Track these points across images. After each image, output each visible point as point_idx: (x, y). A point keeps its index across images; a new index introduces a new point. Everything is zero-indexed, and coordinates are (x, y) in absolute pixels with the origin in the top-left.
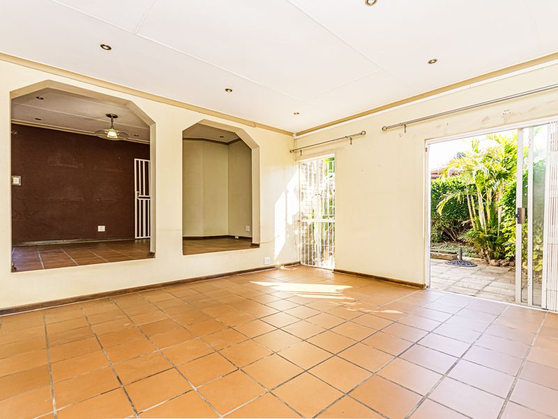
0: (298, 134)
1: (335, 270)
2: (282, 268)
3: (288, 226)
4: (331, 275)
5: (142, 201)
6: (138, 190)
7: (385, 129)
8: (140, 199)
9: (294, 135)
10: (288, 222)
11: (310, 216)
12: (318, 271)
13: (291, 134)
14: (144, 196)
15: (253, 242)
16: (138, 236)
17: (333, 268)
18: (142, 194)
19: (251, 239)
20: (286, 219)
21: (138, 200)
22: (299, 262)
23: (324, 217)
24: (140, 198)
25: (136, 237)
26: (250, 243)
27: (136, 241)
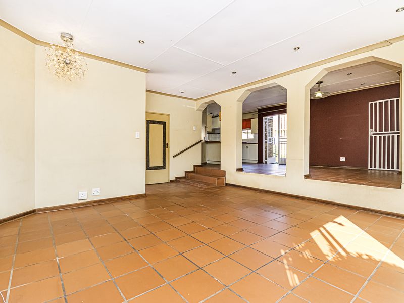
5: (375, 137)
6: (372, 128)
8: (373, 136)
14: (378, 132)
16: (371, 167)
18: (376, 131)
21: (371, 137)
24: (373, 134)
25: (369, 168)
27: (369, 171)
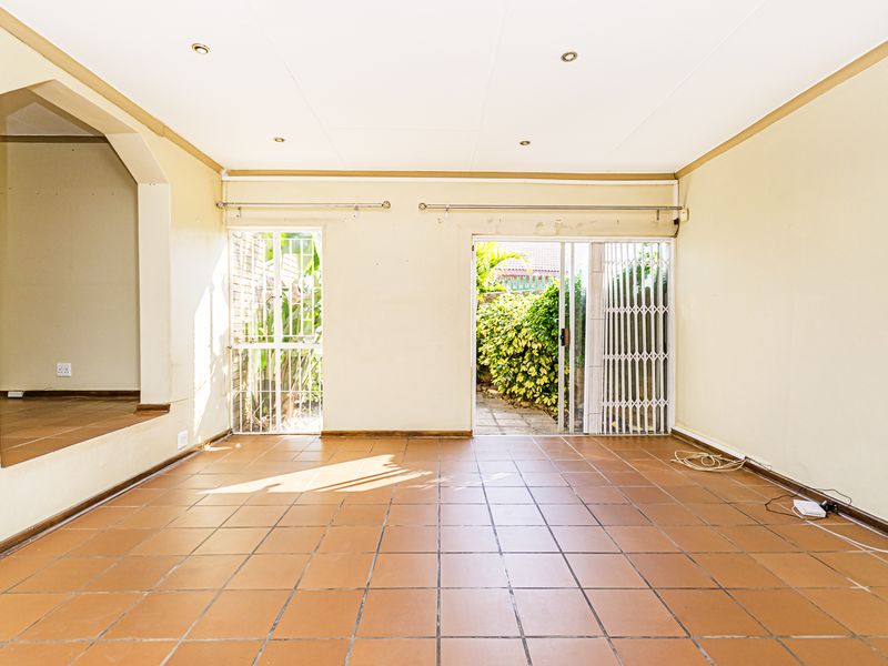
0: (232, 173)
1: (323, 434)
2: (208, 448)
3: (214, 359)
4: (318, 444)
7: (423, 206)
9: (223, 172)
10: (214, 351)
11: (242, 336)
12: (287, 441)
13: (218, 168)
15: (142, 402)
17: (319, 430)
19: (137, 394)
20: (211, 346)
22: (230, 431)
23: (286, 340)
26: (132, 406)
